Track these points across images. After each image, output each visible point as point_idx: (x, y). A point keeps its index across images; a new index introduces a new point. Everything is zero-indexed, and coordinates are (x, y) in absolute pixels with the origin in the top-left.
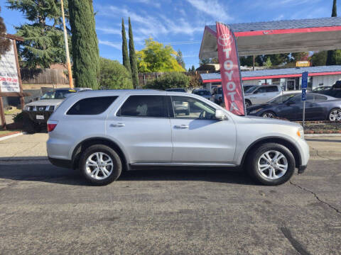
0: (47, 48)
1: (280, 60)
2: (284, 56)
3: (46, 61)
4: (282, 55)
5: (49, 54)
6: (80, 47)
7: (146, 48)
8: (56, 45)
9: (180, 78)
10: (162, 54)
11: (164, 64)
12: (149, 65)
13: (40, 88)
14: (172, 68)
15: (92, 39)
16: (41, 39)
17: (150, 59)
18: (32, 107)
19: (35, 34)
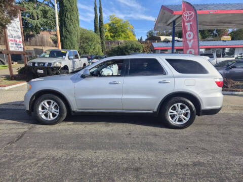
0: (38, 19)
1: (207, 34)
2: (211, 31)
3: (38, 28)
4: (209, 31)
5: (40, 23)
6: (66, 19)
7: (110, 22)
8: (45, 17)
9: (137, 45)
10: (122, 27)
11: (123, 35)
12: (112, 35)
13: (33, 49)
14: (129, 38)
15: (74, 12)
16: (34, 11)
17: (113, 31)
18: (34, 63)
19: (30, 8)
